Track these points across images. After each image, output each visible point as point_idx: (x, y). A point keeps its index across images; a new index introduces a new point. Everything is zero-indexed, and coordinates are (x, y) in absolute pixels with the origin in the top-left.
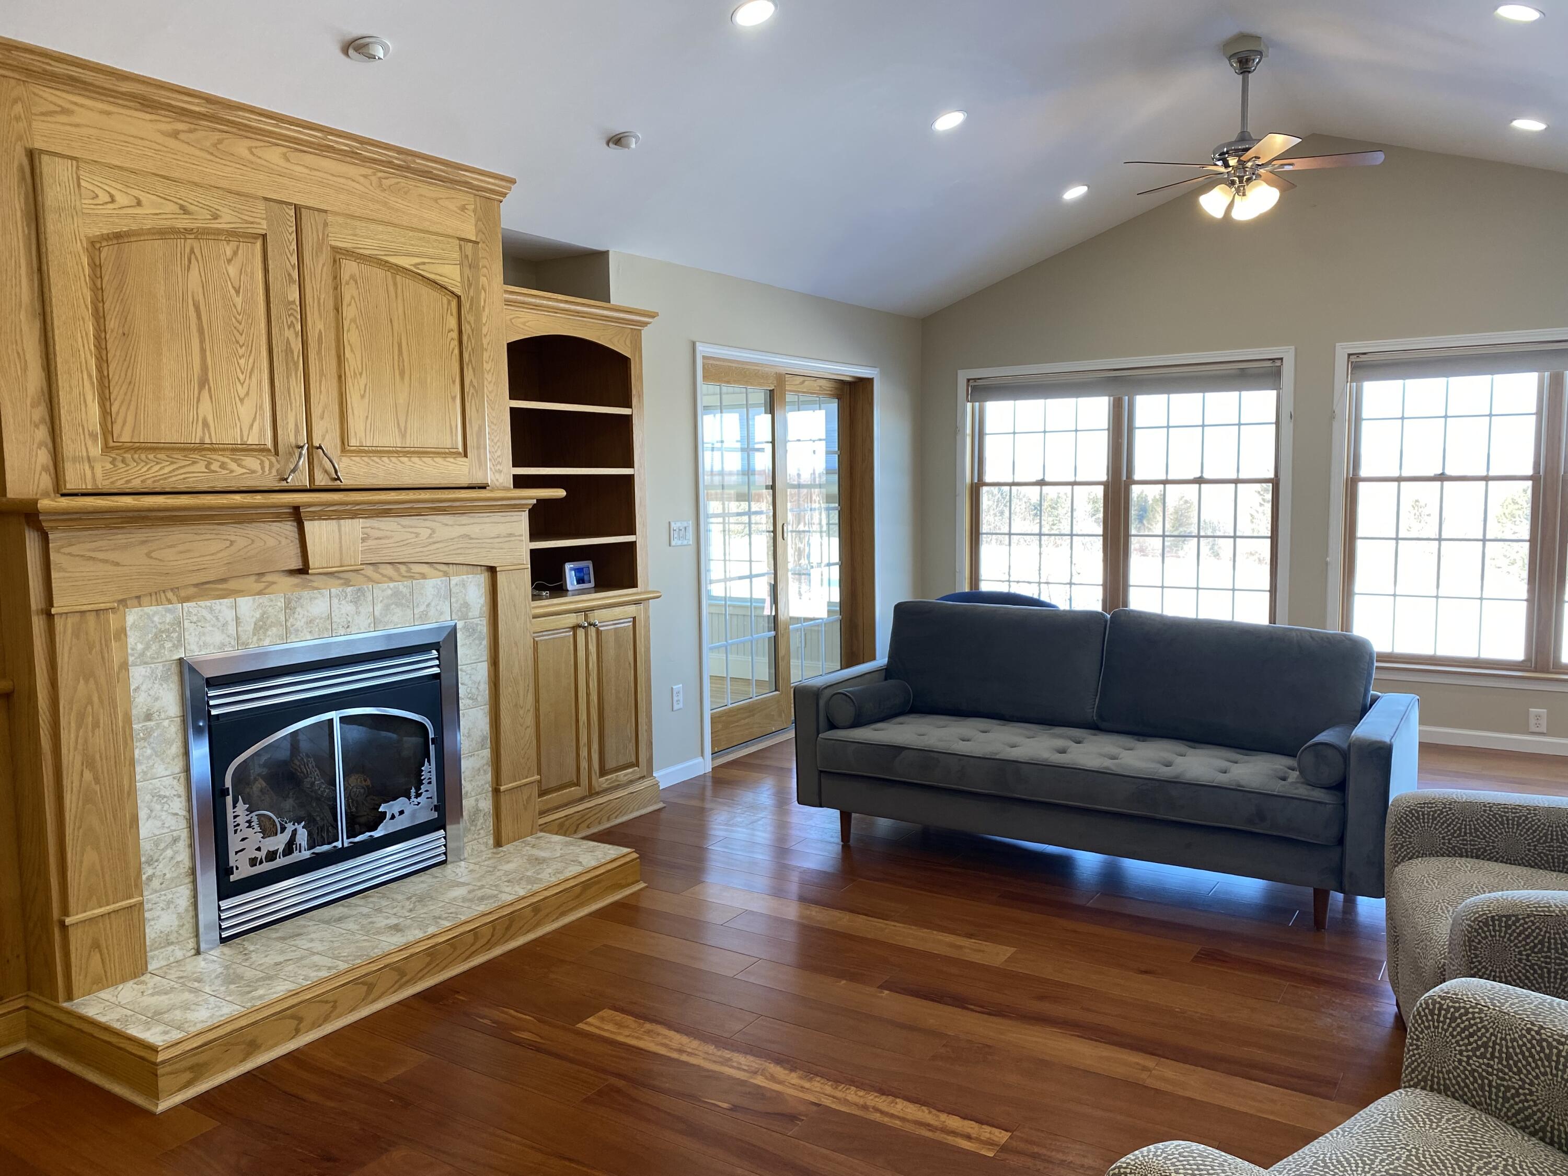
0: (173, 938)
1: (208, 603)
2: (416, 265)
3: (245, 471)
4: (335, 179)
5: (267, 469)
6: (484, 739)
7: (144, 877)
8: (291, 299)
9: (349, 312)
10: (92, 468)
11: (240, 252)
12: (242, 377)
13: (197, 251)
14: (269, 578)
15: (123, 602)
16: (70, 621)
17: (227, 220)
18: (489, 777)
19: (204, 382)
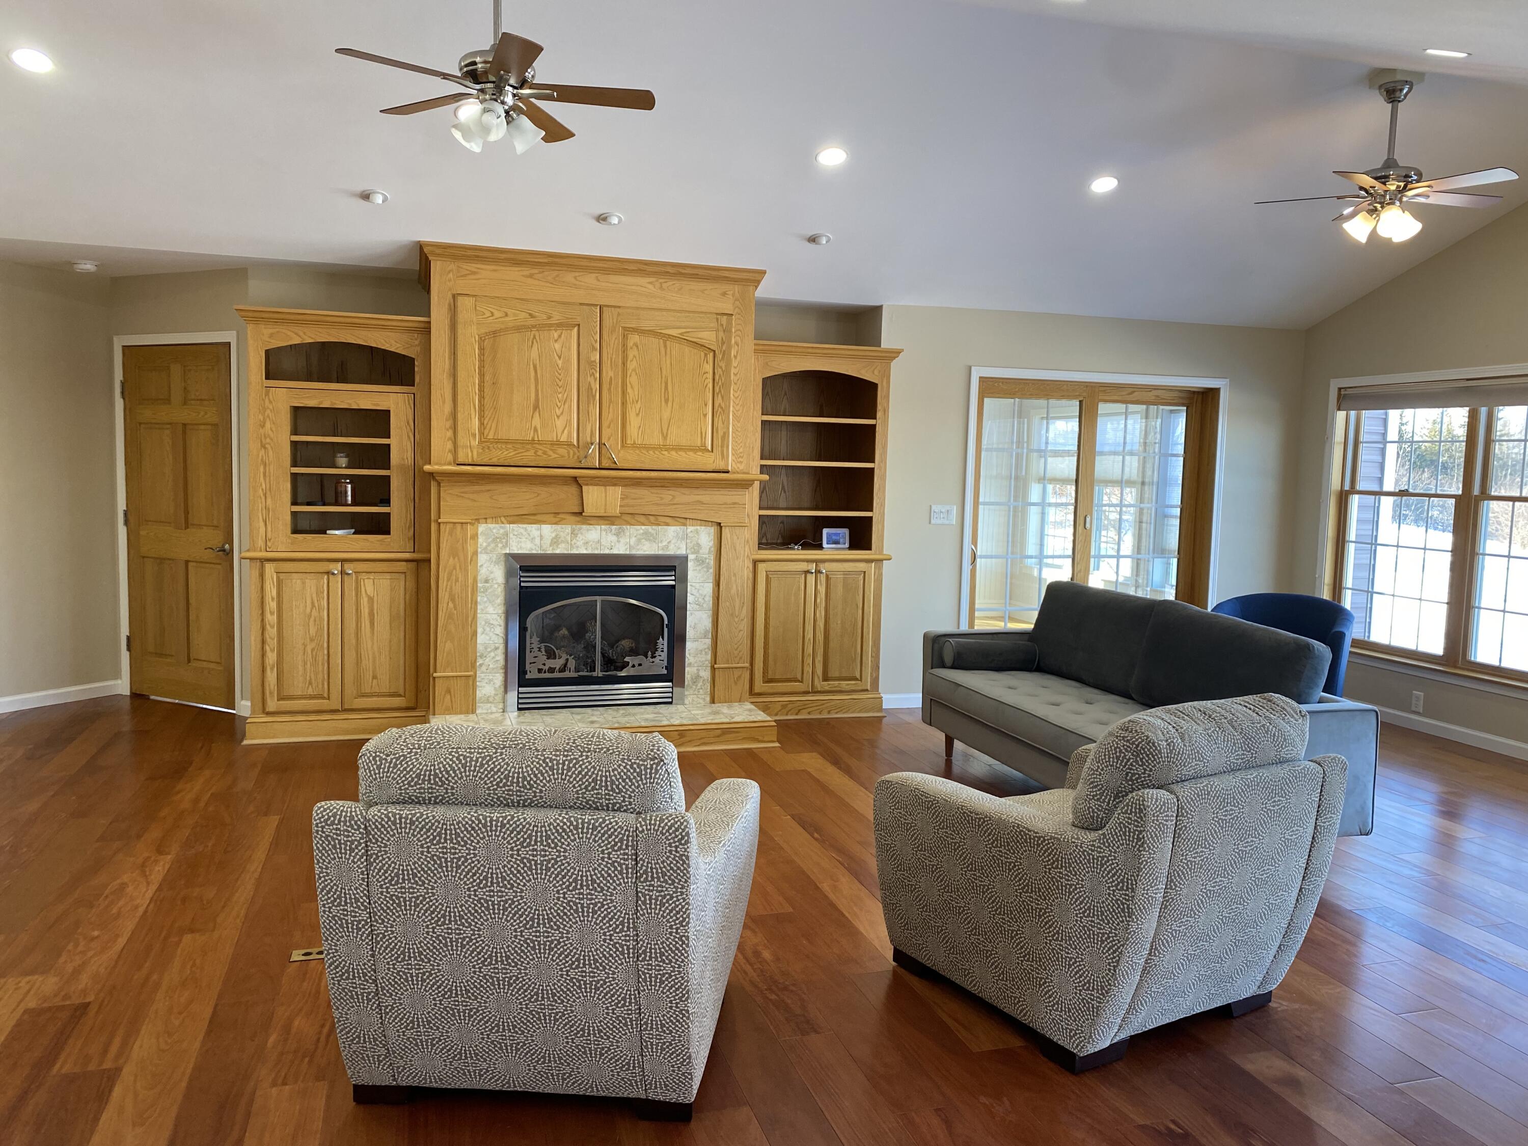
0: (491, 699)
1: (525, 526)
2: (681, 334)
3: (557, 456)
4: (629, 287)
5: (571, 456)
6: (706, 632)
7: (478, 664)
8: (593, 359)
9: (631, 365)
10: (472, 452)
11: (563, 336)
12: (559, 404)
13: (537, 338)
14: (561, 516)
15: (477, 520)
16: (448, 527)
17: (557, 318)
18: (709, 657)
19: (536, 407)
